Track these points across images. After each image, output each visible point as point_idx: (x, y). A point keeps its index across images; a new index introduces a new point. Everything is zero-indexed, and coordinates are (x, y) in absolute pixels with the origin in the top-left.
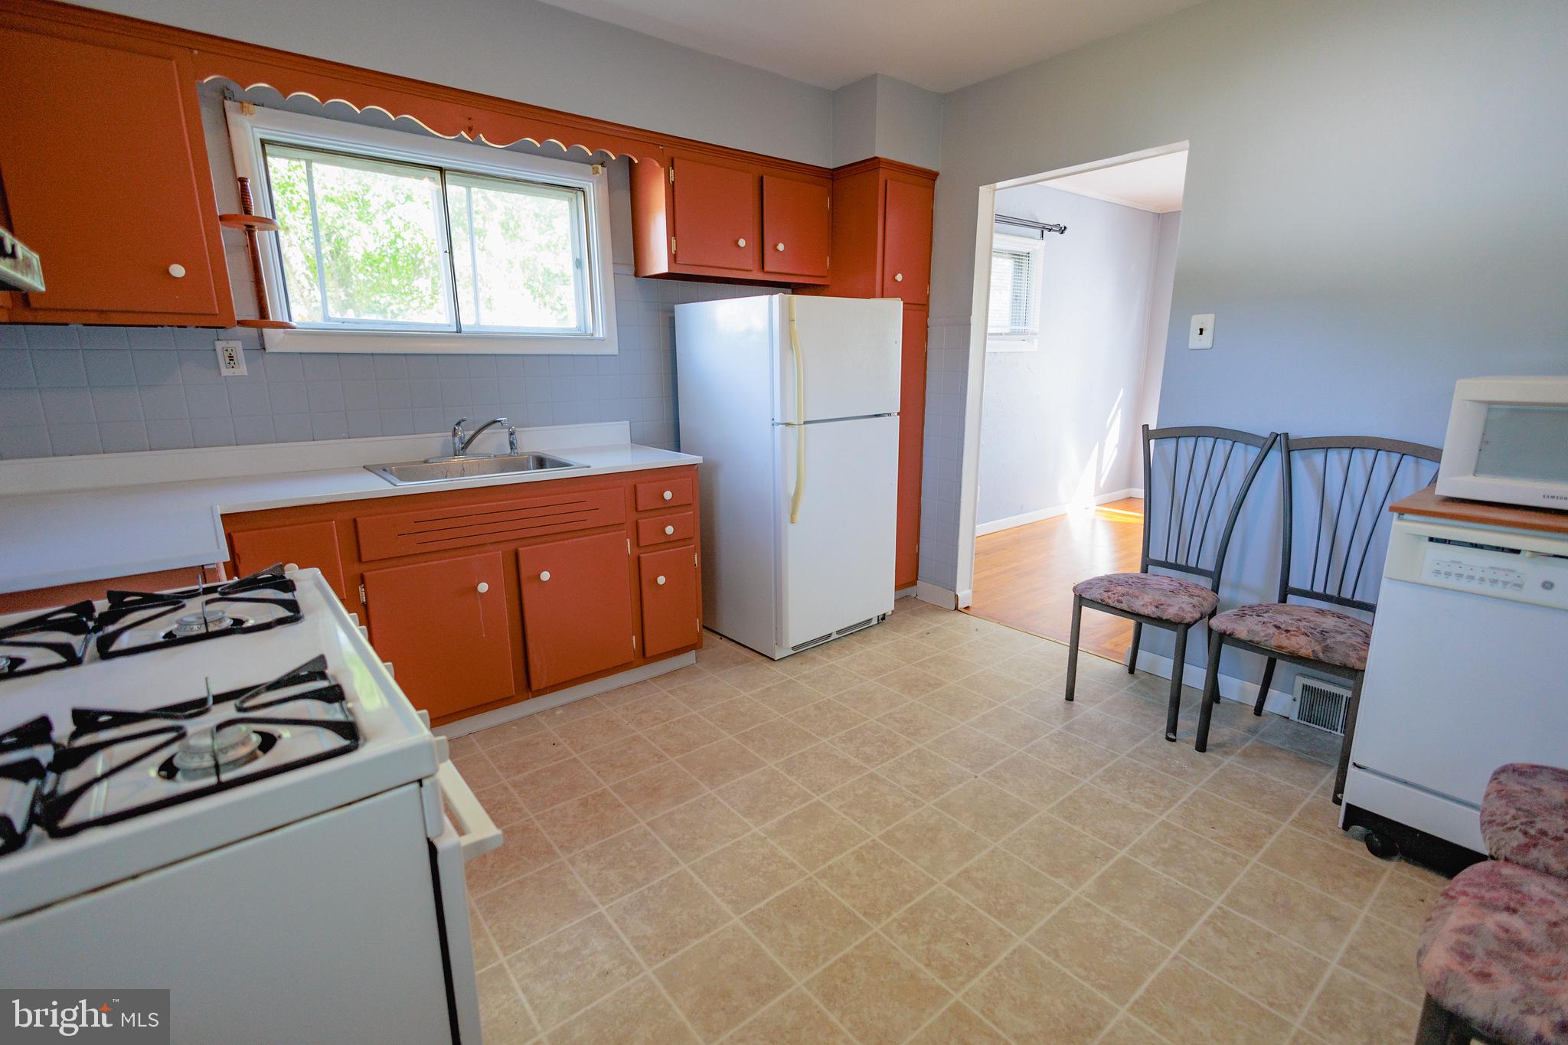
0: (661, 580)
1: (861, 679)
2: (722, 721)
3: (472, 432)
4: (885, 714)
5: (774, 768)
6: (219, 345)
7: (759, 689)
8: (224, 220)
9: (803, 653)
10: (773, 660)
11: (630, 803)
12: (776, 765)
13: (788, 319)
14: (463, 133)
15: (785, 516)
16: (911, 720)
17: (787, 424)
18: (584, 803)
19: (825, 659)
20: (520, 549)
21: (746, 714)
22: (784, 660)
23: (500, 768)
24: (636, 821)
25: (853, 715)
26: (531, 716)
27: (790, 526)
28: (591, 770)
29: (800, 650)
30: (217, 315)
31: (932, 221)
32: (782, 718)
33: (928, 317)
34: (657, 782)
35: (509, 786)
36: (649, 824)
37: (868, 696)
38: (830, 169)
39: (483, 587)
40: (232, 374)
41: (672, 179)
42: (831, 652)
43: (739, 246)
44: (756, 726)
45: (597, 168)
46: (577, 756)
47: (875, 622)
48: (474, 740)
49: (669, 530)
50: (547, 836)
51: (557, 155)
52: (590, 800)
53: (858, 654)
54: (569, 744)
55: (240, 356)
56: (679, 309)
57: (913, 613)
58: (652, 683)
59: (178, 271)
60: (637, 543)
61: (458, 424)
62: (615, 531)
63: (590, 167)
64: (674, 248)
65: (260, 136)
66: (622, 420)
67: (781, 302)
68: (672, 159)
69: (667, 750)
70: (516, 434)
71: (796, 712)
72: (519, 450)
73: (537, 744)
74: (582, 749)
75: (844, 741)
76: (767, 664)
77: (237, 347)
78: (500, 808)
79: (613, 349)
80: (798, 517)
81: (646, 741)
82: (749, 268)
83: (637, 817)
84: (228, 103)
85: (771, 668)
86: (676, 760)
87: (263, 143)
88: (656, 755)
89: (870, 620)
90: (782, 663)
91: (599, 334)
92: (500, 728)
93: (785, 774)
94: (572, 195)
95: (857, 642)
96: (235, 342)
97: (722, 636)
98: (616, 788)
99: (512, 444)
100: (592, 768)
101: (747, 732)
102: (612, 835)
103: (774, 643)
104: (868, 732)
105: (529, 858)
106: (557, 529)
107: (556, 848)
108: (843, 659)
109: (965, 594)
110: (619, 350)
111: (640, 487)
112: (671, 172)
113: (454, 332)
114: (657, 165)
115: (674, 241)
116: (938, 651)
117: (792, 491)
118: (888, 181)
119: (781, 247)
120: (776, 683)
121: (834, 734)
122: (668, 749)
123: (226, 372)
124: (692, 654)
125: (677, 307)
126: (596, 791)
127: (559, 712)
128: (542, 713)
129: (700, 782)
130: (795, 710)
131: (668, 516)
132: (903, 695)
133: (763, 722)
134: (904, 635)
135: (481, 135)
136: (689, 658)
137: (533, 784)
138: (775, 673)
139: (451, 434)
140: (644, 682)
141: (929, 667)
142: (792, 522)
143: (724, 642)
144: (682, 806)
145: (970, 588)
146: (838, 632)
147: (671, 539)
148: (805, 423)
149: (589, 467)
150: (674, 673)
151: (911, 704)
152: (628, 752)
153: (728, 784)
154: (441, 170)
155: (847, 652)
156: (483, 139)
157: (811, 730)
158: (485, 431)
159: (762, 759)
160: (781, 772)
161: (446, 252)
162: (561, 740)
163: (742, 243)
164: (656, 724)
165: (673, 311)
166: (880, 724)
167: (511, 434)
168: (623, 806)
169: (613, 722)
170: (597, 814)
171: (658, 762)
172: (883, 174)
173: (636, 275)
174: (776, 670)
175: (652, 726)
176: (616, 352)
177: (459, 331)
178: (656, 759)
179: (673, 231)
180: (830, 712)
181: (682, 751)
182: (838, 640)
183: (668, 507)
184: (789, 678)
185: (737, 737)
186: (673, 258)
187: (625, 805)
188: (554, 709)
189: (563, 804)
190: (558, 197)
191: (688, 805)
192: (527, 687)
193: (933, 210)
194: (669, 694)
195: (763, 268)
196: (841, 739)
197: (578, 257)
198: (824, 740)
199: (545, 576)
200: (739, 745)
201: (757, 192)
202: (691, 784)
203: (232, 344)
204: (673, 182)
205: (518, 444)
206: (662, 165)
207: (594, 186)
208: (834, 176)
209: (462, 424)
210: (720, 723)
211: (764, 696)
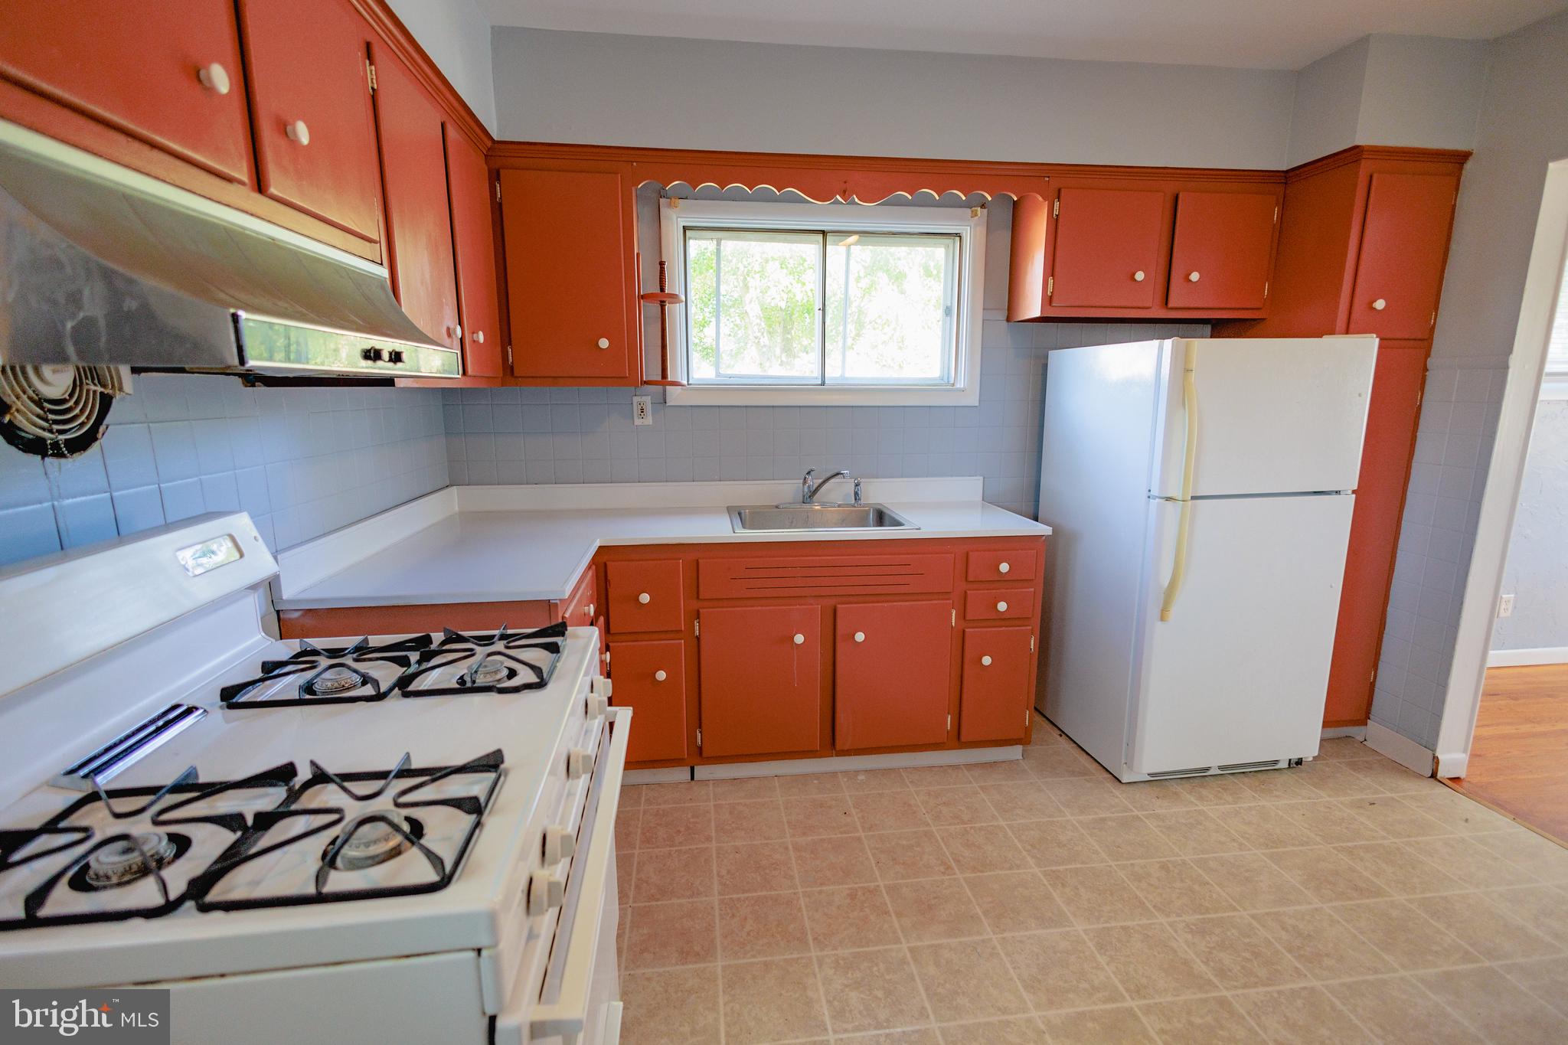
0: (987, 660)
1: (1241, 844)
2: (1032, 846)
3: (820, 481)
4: (1267, 910)
5: (1082, 934)
6: (636, 399)
7: (1091, 817)
8: (646, 298)
9: (1163, 783)
10: (1120, 782)
11: (899, 915)
12: (1085, 931)
13: (1182, 369)
14: (838, 197)
15: (1153, 611)
16: (1309, 935)
17: (1168, 499)
18: (852, 896)
19: (1192, 799)
20: (839, 606)
21: (1065, 845)
22: (1135, 785)
23: (789, 823)
24: (897, 941)
25: (1215, 896)
26: (834, 774)
27: (1159, 624)
28: (871, 857)
29: (1158, 781)
30: (627, 377)
31: (1452, 218)
32: (1111, 866)
33: (1428, 355)
34: (935, 898)
35: (790, 847)
36: (912, 950)
37: (1247, 874)
38: (1283, 171)
39: (799, 639)
40: (640, 424)
41: (1056, 212)
42: (1204, 792)
43: (1135, 280)
44: (1073, 866)
45: (977, 210)
46: (862, 835)
47: (1284, 765)
48: (777, 784)
49: (1002, 606)
50: (806, 919)
51: (929, 203)
52: (859, 893)
53: (1245, 805)
54: (859, 818)
55: (649, 408)
56: (1055, 356)
57: (1354, 766)
58: (965, 771)
59: (604, 343)
60: (963, 615)
61: (809, 473)
62: (939, 599)
63: (969, 211)
64: (1050, 289)
65: (683, 223)
66: (976, 476)
67: (1174, 348)
68: (1059, 190)
69: (957, 861)
70: (861, 485)
71: (1132, 864)
72: (862, 502)
73: (830, 807)
74: (870, 828)
75: (1191, 932)
76: (1110, 785)
77: (648, 400)
78: (775, 869)
79: (974, 401)
80: (1174, 612)
81: (937, 841)
82: (1147, 305)
83: (900, 934)
84: (662, 200)
85: (1114, 791)
86: (964, 878)
87: (685, 229)
88: (943, 863)
89: (1276, 762)
90: (1130, 788)
91: (960, 385)
92: (804, 778)
93: (1094, 949)
94: (948, 241)
95: (1250, 788)
96: (645, 398)
97: (1062, 733)
98: (892, 890)
99: (856, 494)
100: (873, 855)
101: (1059, 871)
102: (868, 946)
103: (1123, 761)
104: (1234, 931)
105: (782, 939)
106: (879, 590)
107: (810, 938)
108: (1221, 807)
109: (1453, 757)
110: (980, 401)
111: (973, 556)
112: (1057, 204)
113: (819, 385)
114: (1040, 199)
115: (1051, 281)
116: (1384, 838)
117: (1166, 582)
118: (1375, 176)
119: (1195, 277)
120: (1116, 815)
121: (1179, 915)
122: (959, 861)
123: (638, 422)
124: (1019, 749)
125: (1050, 352)
126: (869, 884)
127: (861, 777)
128: (845, 773)
129: (983, 917)
130: (1132, 862)
131: (1004, 591)
132: (1306, 891)
133: (1083, 863)
134: (1329, 796)
135: (855, 196)
136: (1015, 752)
137: (812, 852)
138: (1116, 800)
139: (802, 481)
140: (956, 767)
141: (1362, 860)
142: (1162, 619)
143: (1063, 740)
144: (954, 941)
145: (1465, 751)
146: (1220, 768)
147: (1003, 617)
148: (1193, 498)
149: (919, 529)
150: (993, 765)
151: (1317, 909)
152: (915, 848)
153: (1017, 934)
154: (823, 233)
155: (1230, 799)
156: (856, 200)
157: (1146, 898)
158: (833, 480)
159: (1069, 914)
160: (1090, 944)
161: (820, 309)
162: (854, 811)
163: (1140, 276)
164: (955, 824)
165: (1046, 357)
166: (1255, 923)
167: (857, 485)
168: (890, 916)
169: (910, 805)
170: (861, 914)
171: (944, 873)
172: (1365, 167)
173: (1008, 320)
174: (1120, 796)
175: (950, 825)
176: (977, 404)
177: (823, 384)
178: (942, 869)
179: (1051, 270)
180: (1182, 881)
181: (974, 869)
182: (1219, 777)
183: (1003, 579)
184: (1136, 813)
185: (1045, 874)
186: (1048, 300)
187: (893, 915)
188: (857, 772)
189: (832, 887)
190: (935, 245)
191: (960, 942)
192: (831, 744)
193: (1454, 206)
194: (979, 790)
195: (1166, 304)
196: (1187, 925)
197: (949, 304)
198: (1162, 919)
199: (860, 637)
200: (1045, 885)
201: (1168, 214)
202: (972, 917)
203: (644, 398)
204: (1057, 216)
205: (862, 495)
206: (1045, 199)
207: (971, 229)
208: (1287, 178)
209: (812, 473)
210: (1029, 848)
211: (1094, 828)
